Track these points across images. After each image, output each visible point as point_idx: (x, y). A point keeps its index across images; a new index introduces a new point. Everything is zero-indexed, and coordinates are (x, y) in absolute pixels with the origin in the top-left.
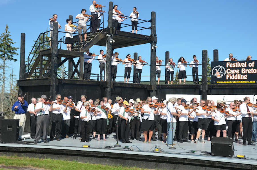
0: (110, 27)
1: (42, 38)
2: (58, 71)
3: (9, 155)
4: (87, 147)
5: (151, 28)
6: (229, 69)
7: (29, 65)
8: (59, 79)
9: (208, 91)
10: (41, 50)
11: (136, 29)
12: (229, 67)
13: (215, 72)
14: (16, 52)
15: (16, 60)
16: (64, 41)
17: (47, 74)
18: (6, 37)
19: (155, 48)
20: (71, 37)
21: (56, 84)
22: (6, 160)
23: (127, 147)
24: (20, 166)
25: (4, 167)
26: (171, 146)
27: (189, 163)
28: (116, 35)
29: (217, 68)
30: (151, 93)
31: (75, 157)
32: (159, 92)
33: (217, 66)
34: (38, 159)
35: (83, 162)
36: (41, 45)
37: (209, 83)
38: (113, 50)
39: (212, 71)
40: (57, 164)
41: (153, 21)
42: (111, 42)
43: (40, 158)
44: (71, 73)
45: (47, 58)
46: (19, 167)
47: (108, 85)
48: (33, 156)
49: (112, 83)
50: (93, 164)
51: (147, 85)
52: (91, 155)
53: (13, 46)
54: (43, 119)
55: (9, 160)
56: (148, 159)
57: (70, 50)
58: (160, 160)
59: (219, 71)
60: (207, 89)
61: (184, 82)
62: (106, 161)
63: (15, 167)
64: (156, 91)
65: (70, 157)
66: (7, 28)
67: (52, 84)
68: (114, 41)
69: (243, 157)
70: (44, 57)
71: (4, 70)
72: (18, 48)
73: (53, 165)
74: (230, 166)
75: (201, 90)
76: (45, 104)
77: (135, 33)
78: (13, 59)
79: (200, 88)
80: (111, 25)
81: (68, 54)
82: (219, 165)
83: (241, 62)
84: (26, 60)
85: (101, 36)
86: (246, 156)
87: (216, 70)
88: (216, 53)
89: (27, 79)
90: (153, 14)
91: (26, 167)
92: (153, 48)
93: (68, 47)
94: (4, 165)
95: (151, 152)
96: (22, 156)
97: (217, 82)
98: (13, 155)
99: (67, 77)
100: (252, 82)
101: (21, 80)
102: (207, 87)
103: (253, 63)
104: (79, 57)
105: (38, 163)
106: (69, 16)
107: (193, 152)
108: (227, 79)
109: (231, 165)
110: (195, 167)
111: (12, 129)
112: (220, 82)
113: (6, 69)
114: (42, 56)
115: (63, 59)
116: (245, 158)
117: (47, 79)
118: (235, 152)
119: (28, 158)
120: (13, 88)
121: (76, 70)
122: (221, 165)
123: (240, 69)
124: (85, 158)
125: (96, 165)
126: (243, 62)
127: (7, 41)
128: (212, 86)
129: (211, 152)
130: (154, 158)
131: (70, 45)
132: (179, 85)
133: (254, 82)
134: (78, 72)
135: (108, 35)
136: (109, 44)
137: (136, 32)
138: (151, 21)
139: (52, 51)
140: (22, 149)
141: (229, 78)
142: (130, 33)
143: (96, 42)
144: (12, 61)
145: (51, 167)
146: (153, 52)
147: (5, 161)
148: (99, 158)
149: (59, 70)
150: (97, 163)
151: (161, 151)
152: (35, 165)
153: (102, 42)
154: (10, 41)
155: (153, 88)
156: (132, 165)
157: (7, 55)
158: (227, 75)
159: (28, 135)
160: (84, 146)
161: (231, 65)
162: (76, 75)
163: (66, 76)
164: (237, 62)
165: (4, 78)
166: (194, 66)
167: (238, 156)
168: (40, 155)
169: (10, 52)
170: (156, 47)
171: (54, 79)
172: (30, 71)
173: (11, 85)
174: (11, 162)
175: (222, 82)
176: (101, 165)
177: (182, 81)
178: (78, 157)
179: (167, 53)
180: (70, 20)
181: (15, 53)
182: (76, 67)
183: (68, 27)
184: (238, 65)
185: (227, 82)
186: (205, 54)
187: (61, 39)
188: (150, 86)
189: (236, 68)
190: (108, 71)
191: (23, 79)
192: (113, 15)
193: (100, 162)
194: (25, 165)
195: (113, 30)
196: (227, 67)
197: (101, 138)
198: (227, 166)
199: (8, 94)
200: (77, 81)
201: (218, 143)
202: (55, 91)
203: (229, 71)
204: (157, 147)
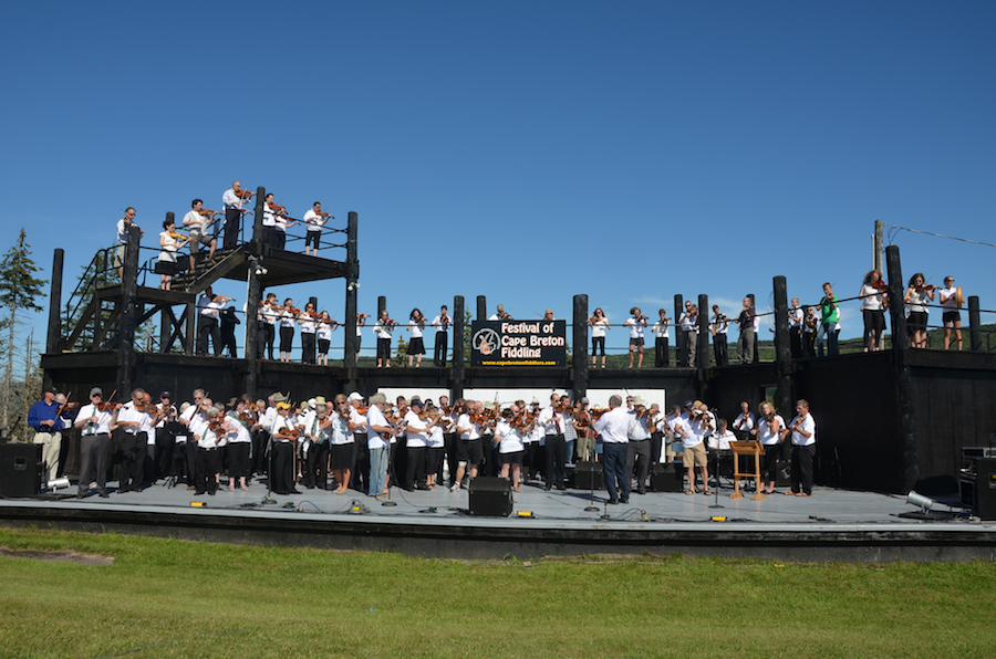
0: (257, 240)
1: (101, 260)
2: (137, 334)
3: (18, 526)
4: (200, 505)
5: (347, 246)
6: (507, 337)
7: (69, 320)
8: (138, 354)
9: (464, 381)
10: (99, 287)
11: (316, 247)
12: (507, 333)
13: (479, 341)
14: (41, 289)
15: (40, 308)
16: (153, 268)
17: (111, 340)
18: (19, 257)
19: (355, 288)
20: (171, 260)
21: (129, 364)
22: (12, 536)
23: (291, 505)
24: (46, 551)
25: (6, 552)
26: (386, 500)
27: (424, 532)
28: (269, 257)
29: (484, 334)
30: (347, 387)
31: (172, 528)
32: (362, 383)
33: (483, 330)
34: (85, 533)
35: (192, 539)
36: (98, 276)
37: (468, 365)
38: (262, 289)
39: (474, 339)
40: (131, 546)
41: (351, 231)
42: (258, 272)
43: (91, 531)
44: (166, 339)
45: (112, 305)
46: (43, 554)
47: (251, 368)
48: (75, 528)
49: (259, 364)
50: (213, 544)
51: (338, 368)
52: (210, 522)
53: (34, 276)
54: (96, 444)
55: (19, 536)
56: (336, 528)
57: (168, 289)
58: (363, 530)
59: (488, 341)
60: (463, 378)
61: (419, 360)
62: (242, 537)
63: (32, 552)
64: (357, 381)
65: (161, 529)
66: (23, 236)
67: (120, 364)
68: (265, 271)
69: (529, 514)
70: (105, 303)
71: (12, 331)
72: (47, 282)
73: (122, 547)
74: (504, 535)
75: (451, 378)
76: (100, 410)
77: (311, 254)
78: (33, 305)
79: (449, 376)
80: (259, 235)
81: (161, 298)
82: (483, 534)
83: (529, 323)
84: (63, 308)
85: (237, 260)
86: (535, 513)
87: (481, 337)
88: (481, 302)
89: (64, 351)
90: (352, 217)
91: (58, 551)
92: (350, 288)
93: (164, 281)
94: (6, 548)
95: (344, 513)
96: (50, 528)
97: (484, 363)
98: (27, 526)
99: (157, 347)
100: (549, 363)
101: (50, 353)
102: (463, 372)
103: (552, 325)
104: (185, 306)
105: (85, 544)
106: (168, 214)
107: (433, 510)
108: (503, 356)
109: (506, 532)
110: (435, 541)
111: (25, 465)
112: (489, 363)
113: (16, 327)
114: (101, 300)
115: (148, 307)
116: (532, 517)
117: (110, 353)
118: (515, 505)
119: (63, 533)
120: (31, 371)
121: (178, 332)
122: (487, 534)
123: (527, 336)
124: (196, 530)
125: (220, 545)
126: (534, 322)
127: (22, 265)
128: (475, 370)
129: (468, 508)
130: (350, 527)
131: (168, 278)
132: (406, 368)
133: (554, 363)
134: (181, 338)
135: (251, 257)
136: (254, 277)
137: (316, 253)
138: (348, 231)
139: (123, 289)
140: (49, 512)
141: (506, 355)
142: (300, 255)
143: (225, 272)
144: (32, 309)
145: (117, 551)
146: (351, 297)
147: (8, 539)
148: (228, 531)
149: (140, 331)
150: (224, 541)
151: (365, 512)
152: (79, 547)
153: (237, 274)
154: (29, 264)
155: (349, 374)
156: (301, 543)
157: (21, 296)
158: (503, 349)
159: (64, 481)
160: (193, 504)
161: (511, 329)
162: (177, 343)
163: (155, 345)
164: (522, 322)
165: (11, 347)
166: (440, 329)
167: (520, 514)
168: (92, 525)
169: (28, 290)
170: (358, 286)
171: (127, 353)
172: (70, 333)
173: (28, 364)
174: (24, 541)
175: (493, 363)
176: (231, 546)
177: (415, 360)
178: (180, 530)
179: (382, 301)
180: (169, 222)
181: (39, 293)
182: (178, 325)
183: (167, 238)
184: (524, 328)
185: (503, 363)
186: (459, 302)
187: (145, 265)
188: (344, 370)
189: (520, 335)
190: (251, 336)
191: (55, 353)
192: (265, 215)
193: (229, 539)
194: (57, 547)
195: (263, 247)
196: (503, 331)
197: (237, 485)
198: (498, 535)
199: (21, 383)
200: (179, 356)
201: (482, 489)
202: (126, 381)
203: (506, 341)
204: (357, 503)
